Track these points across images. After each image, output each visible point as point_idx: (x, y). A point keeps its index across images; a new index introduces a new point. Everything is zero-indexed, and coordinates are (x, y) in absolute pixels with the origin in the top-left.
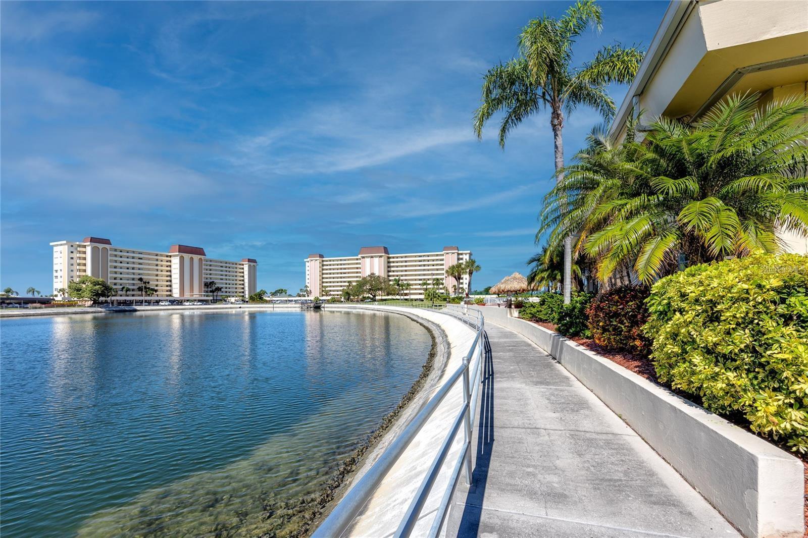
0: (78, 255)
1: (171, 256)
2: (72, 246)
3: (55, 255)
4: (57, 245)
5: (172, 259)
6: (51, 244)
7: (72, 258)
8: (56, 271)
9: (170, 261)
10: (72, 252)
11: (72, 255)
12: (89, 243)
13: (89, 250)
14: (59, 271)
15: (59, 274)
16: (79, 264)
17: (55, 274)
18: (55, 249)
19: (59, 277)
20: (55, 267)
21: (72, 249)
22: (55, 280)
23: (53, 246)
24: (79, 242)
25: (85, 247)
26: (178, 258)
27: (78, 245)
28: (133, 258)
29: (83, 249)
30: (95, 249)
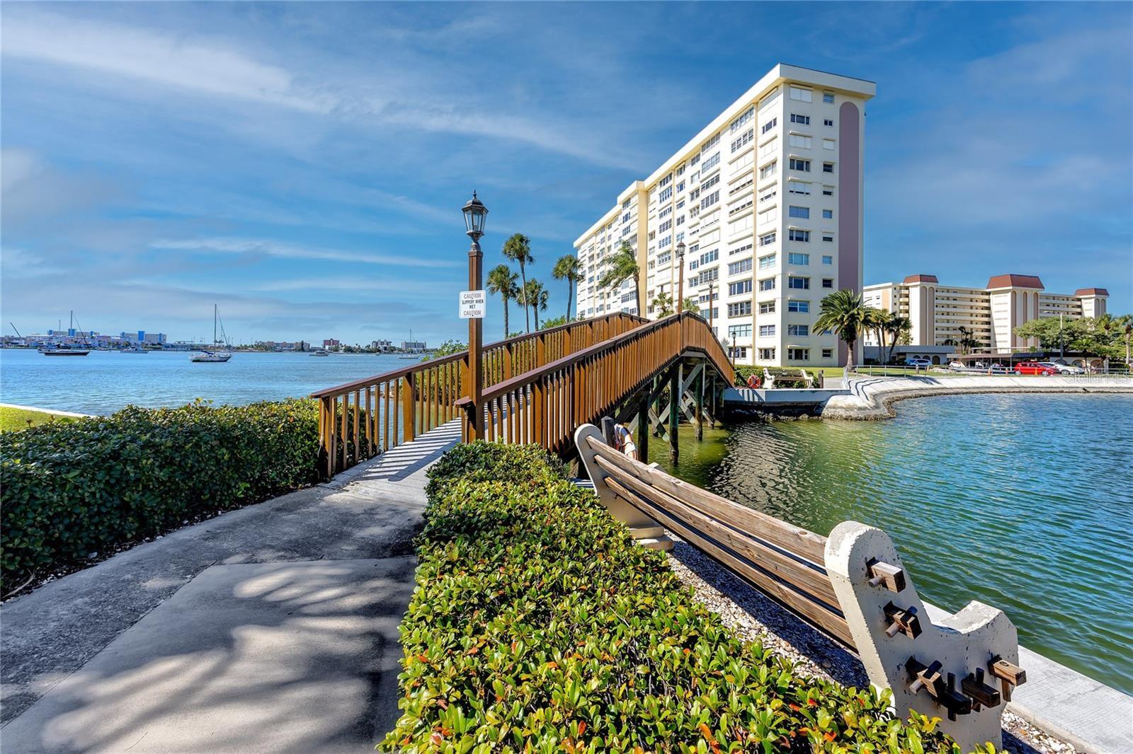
0: (901, 300)
1: (988, 294)
2: (895, 288)
5: (992, 297)
7: (895, 304)
9: (989, 301)
10: (895, 297)
12: (918, 283)
13: (915, 292)
21: (895, 292)
24: (904, 282)
25: (908, 288)
26: (1009, 294)
27: (901, 288)
28: (948, 299)
29: (906, 292)
30: (923, 290)
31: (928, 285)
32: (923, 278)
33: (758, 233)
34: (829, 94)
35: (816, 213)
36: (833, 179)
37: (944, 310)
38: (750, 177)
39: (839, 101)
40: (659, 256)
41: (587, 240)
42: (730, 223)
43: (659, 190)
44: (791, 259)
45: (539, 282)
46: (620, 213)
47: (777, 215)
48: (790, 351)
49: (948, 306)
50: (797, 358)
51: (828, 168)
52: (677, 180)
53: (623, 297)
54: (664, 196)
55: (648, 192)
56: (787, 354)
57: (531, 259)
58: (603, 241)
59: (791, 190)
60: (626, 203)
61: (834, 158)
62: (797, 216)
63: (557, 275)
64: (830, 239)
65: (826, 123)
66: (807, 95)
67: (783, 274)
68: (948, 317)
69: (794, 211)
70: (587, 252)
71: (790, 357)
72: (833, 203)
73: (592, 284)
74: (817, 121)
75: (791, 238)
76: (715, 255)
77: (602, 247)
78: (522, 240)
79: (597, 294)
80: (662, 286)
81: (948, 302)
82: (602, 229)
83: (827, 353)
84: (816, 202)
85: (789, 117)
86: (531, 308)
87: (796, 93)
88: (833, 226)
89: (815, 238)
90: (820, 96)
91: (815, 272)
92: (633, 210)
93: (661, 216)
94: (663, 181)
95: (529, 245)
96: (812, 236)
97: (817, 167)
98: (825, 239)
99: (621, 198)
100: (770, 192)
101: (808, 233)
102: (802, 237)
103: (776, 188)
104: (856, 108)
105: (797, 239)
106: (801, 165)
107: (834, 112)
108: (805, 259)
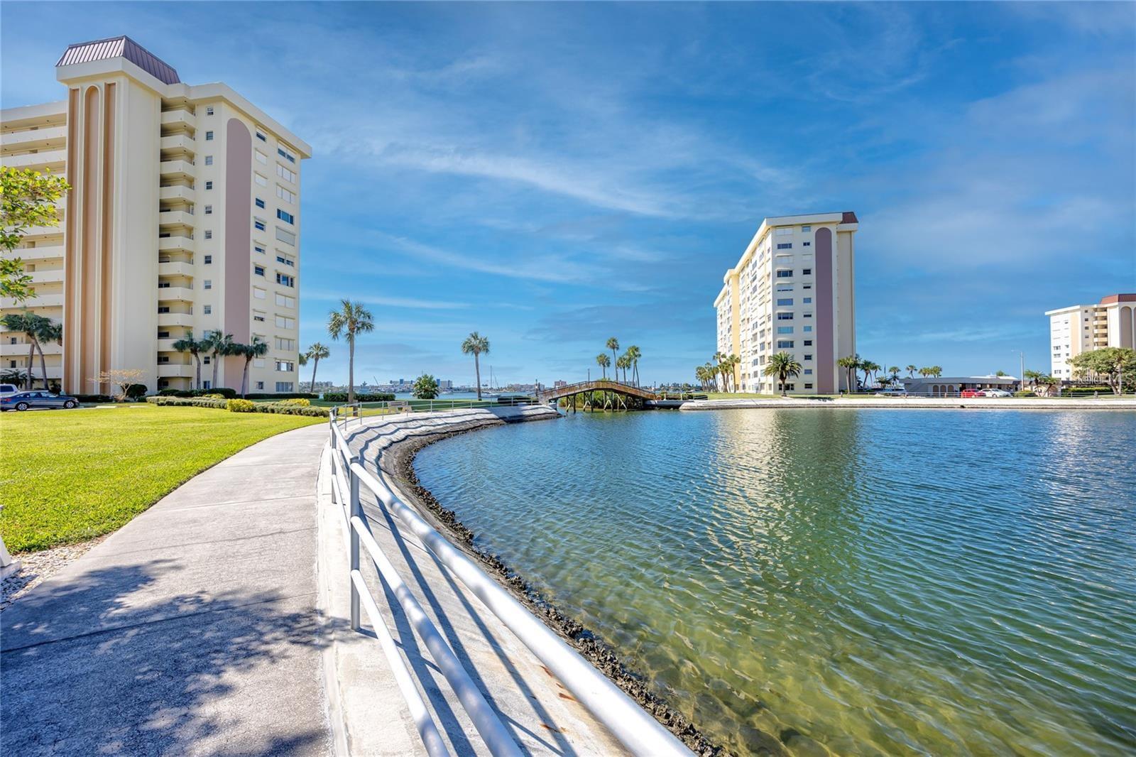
0: (1096, 323)
2: (1086, 311)
3: (1053, 327)
6: (1047, 313)
7: (1087, 328)
10: (1087, 320)
11: (1087, 324)
12: (1117, 303)
13: (1114, 313)
14: (1061, 347)
15: (1061, 351)
16: (1096, 336)
17: (1054, 352)
18: (1053, 319)
19: (1062, 355)
20: (1054, 343)
21: (1087, 316)
22: (1053, 359)
23: (1049, 316)
24: (1097, 304)
27: (1097, 310)
29: (1104, 314)
30: (1125, 311)
33: (767, 314)
34: (806, 226)
35: (798, 301)
36: (812, 278)
38: (763, 280)
39: (815, 229)
40: (742, 321)
41: (719, 303)
42: (760, 305)
43: (741, 275)
44: (779, 331)
47: (770, 305)
48: (781, 385)
50: (785, 389)
51: (807, 272)
54: (743, 279)
55: (738, 275)
56: (778, 387)
59: (779, 289)
60: (728, 283)
61: (812, 265)
62: (785, 305)
64: (810, 316)
65: (805, 244)
66: (789, 231)
67: (774, 340)
69: (782, 302)
71: (780, 389)
72: (812, 293)
74: (797, 245)
75: (779, 318)
76: (756, 325)
78: (614, 340)
80: (743, 342)
83: (809, 386)
84: (799, 294)
85: (777, 247)
87: (780, 231)
88: (812, 307)
89: (798, 316)
90: (800, 229)
91: (798, 338)
92: (730, 287)
93: (743, 293)
94: (742, 270)
96: (795, 316)
97: (798, 273)
100: (768, 291)
101: (792, 314)
102: (788, 317)
103: (771, 289)
104: (829, 231)
105: (784, 318)
106: (788, 274)
107: (811, 236)
108: (790, 330)
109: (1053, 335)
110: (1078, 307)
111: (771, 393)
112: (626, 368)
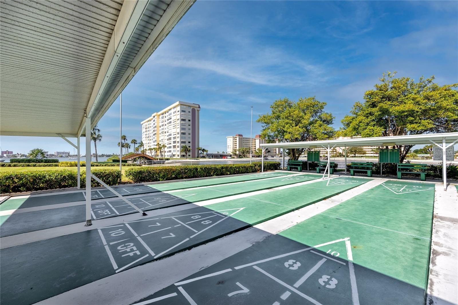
1: (255, 139)
3: (228, 141)
4: (228, 138)
5: (256, 140)
7: (233, 142)
8: (228, 146)
9: (255, 141)
10: (233, 140)
12: (238, 136)
13: (238, 139)
14: (229, 146)
15: (229, 147)
17: (228, 147)
18: (228, 139)
19: (229, 148)
22: (228, 149)
23: (226, 138)
25: (236, 138)
26: (259, 140)
27: (235, 137)
28: (246, 140)
29: (236, 139)
30: (239, 138)
31: (240, 137)
32: (239, 135)
33: (177, 132)
34: (189, 107)
35: (187, 129)
36: (190, 123)
37: (245, 143)
38: (175, 120)
39: (192, 108)
40: (162, 132)
41: (145, 123)
42: (173, 129)
43: (161, 116)
44: (181, 138)
45: (128, 143)
46: (152, 119)
47: (179, 129)
48: (182, 155)
49: (246, 142)
50: (183, 156)
51: (189, 121)
52: (165, 115)
53: (154, 141)
54: (163, 118)
55: (159, 115)
56: (181, 156)
57: (126, 140)
58: (149, 124)
59: (182, 125)
60: (154, 117)
61: (191, 119)
62: (183, 130)
63: (132, 142)
64: (190, 134)
65: (189, 112)
66: (185, 107)
67: (180, 141)
68: (246, 145)
69: (182, 129)
70: (145, 126)
71: (182, 156)
72: (190, 127)
73: (146, 136)
74: (187, 112)
75: (182, 134)
76: (171, 135)
77: (149, 126)
79: (148, 139)
80: (162, 140)
81: (246, 141)
82: (149, 121)
83: (189, 155)
84: (187, 127)
85: (181, 111)
86: (127, 148)
87: (182, 106)
88: (190, 132)
89: (187, 134)
90: (187, 107)
91: (187, 141)
92: (155, 119)
93: (162, 122)
94: (162, 114)
95: (126, 137)
96: (186, 134)
97: (187, 120)
98: (189, 134)
99: (153, 115)
100: (178, 124)
101: (185, 133)
102: (184, 134)
103: (179, 124)
104: (195, 109)
105: (183, 134)
106: (184, 120)
107: (190, 110)
108: (185, 138)
109: (228, 143)
110: (232, 136)
111: (179, 157)
112: (128, 148)
